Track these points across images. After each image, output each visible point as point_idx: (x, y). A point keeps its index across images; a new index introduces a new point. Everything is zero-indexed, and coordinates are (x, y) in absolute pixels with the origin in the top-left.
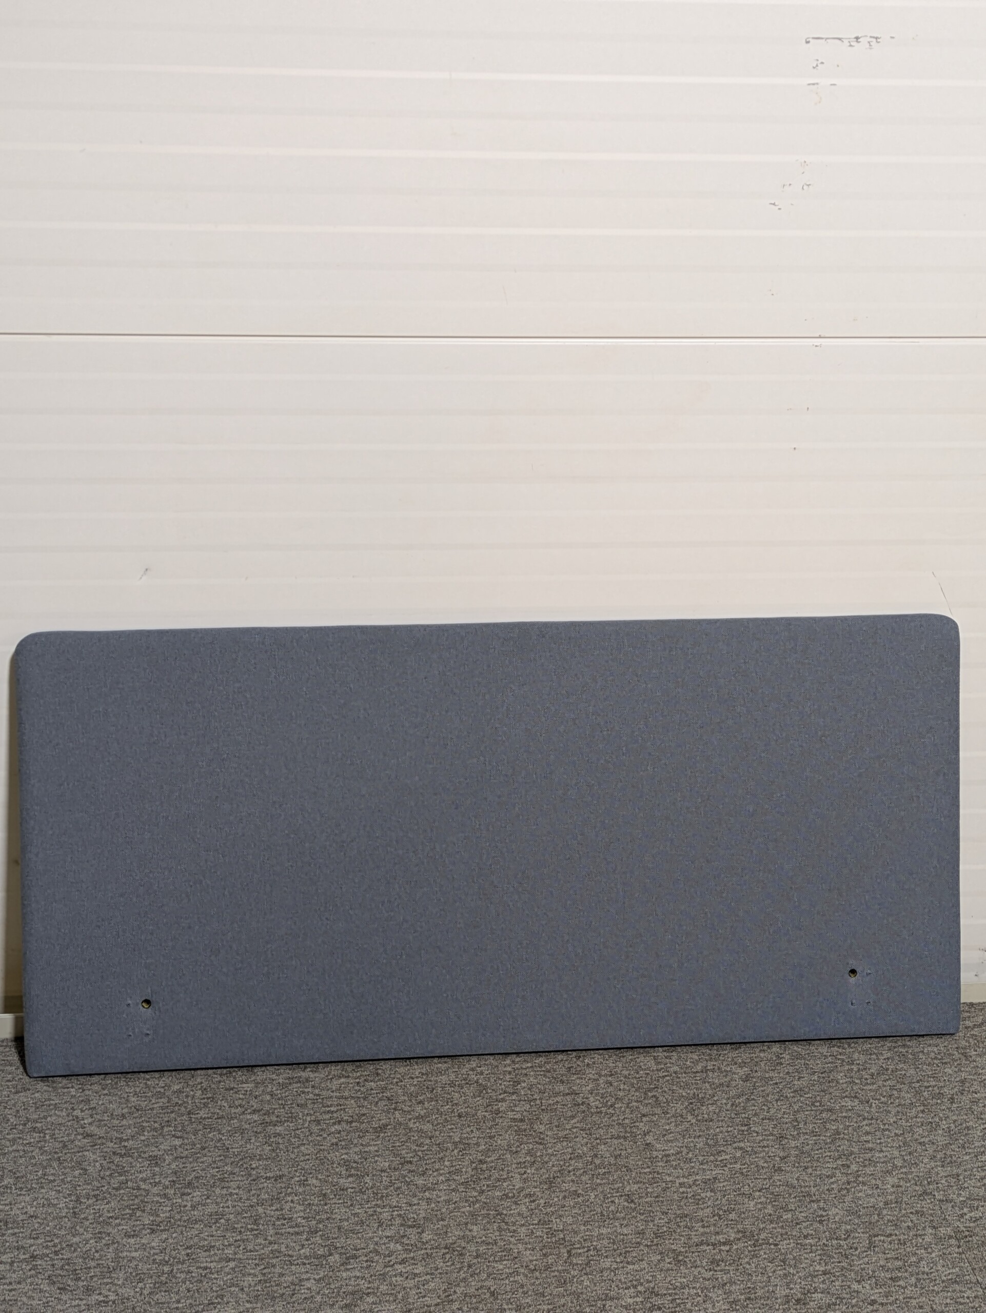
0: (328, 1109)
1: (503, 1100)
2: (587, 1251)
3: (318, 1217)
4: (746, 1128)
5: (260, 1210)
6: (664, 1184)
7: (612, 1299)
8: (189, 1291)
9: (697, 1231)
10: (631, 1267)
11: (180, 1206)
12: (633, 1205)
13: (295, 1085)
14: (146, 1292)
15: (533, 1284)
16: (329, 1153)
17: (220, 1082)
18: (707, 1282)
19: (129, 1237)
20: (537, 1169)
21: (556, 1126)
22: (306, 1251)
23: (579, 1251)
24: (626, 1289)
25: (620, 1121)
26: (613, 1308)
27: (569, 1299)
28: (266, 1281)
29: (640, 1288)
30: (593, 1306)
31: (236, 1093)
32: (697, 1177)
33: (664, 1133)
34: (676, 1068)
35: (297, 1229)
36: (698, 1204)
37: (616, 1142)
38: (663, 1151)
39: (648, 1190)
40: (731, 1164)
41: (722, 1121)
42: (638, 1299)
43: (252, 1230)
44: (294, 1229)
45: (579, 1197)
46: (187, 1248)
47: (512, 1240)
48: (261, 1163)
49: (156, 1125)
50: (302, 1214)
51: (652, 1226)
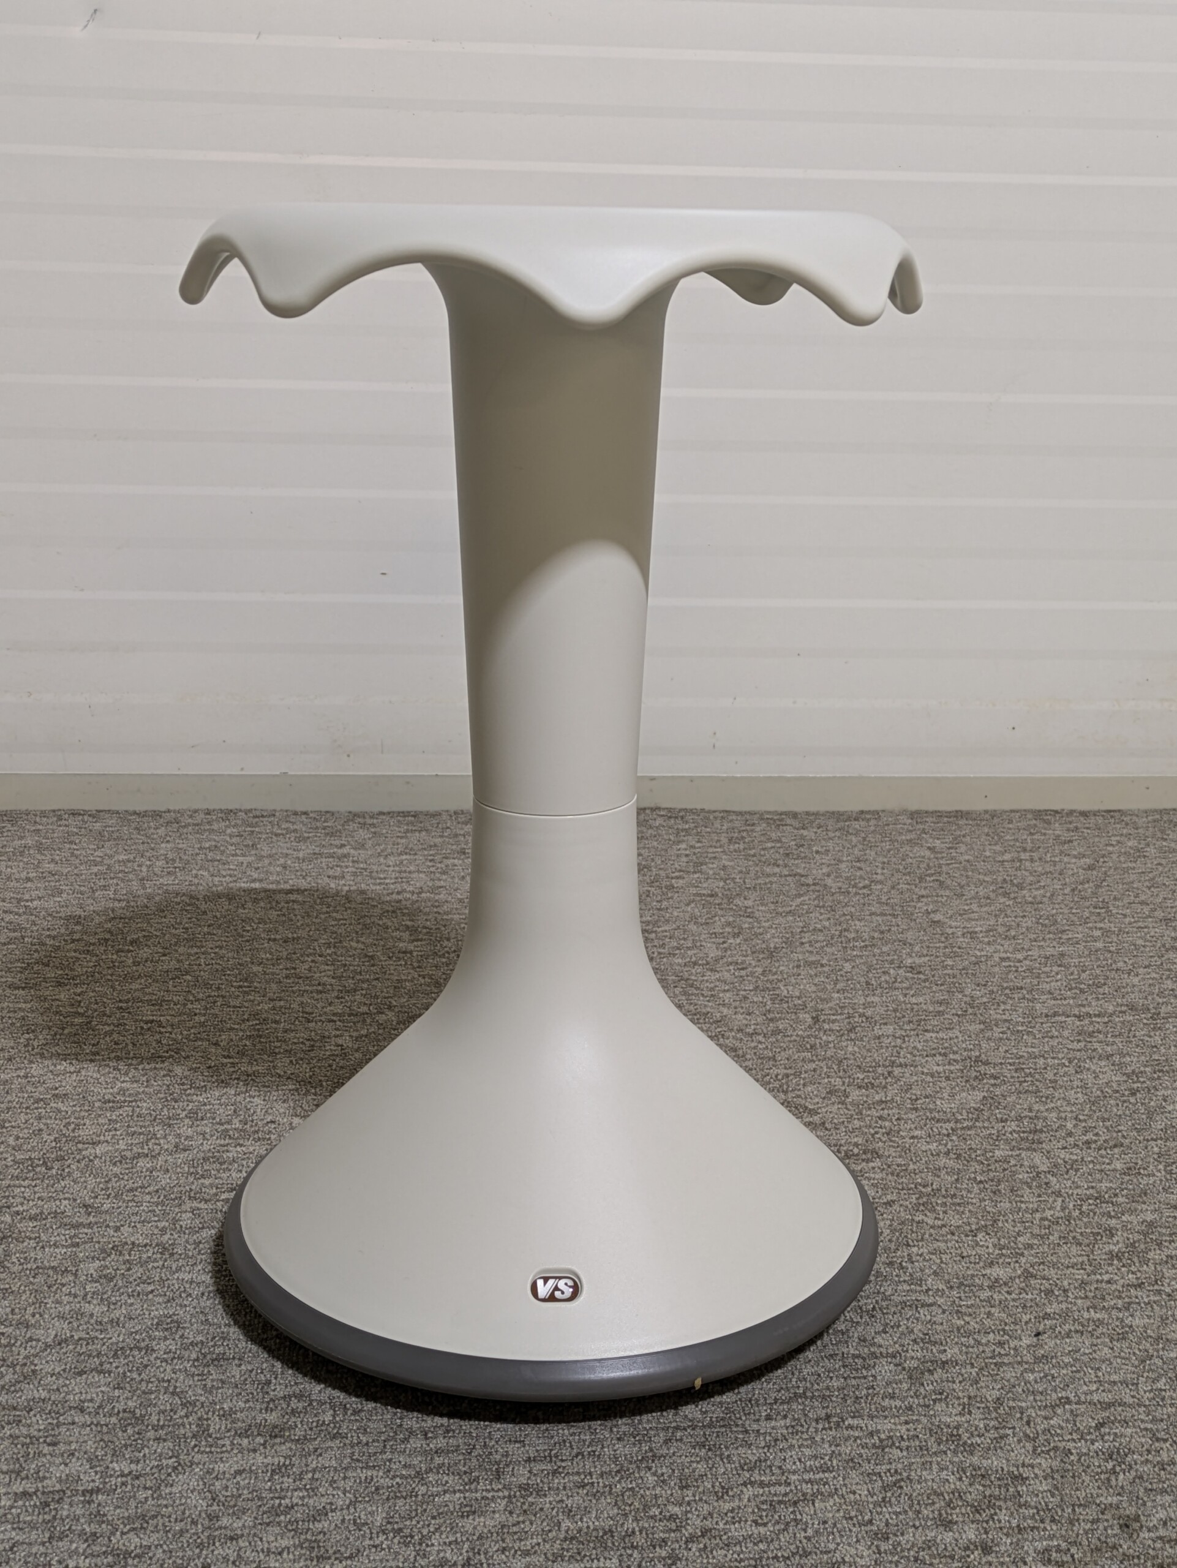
0: (378, 881)
1: (677, 878)
2: (849, 1018)
3: (358, 977)
4: (1103, 911)
5: (255, 969)
6: (974, 959)
7: (901, 1065)
8: (116, 1043)
9: (1044, 1003)
10: (934, 1035)
11: (112, 962)
12: (921, 976)
13: (324, 860)
14: (36, 1043)
15: (755, 1048)
16: (380, 919)
17: (197, 854)
18: (1078, 1053)
19: (18, 988)
20: (746, 940)
21: (773, 903)
22: (339, 1009)
23: (834, 1017)
24: (927, 1056)
25: (883, 901)
26: (907, 1075)
27: (822, 1064)
28: (261, 1036)
29: (951, 1056)
30: (869, 1071)
31: (224, 864)
32: (1030, 953)
33: (962, 912)
34: (967, 857)
35: (320, 988)
36: (1038, 977)
37: (878, 918)
38: (964, 928)
39: (946, 963)
40: (1086, 942)
41: (1059, 904)
42: (952, 1068)
43: (240, 987)
44: (315, 988)
45: (822, 966)
46: (120, 1001)
47: (710, 1004)
48: (261, 926)
49: (82, 889)
50: (332, 973)
51: (960, 996)
